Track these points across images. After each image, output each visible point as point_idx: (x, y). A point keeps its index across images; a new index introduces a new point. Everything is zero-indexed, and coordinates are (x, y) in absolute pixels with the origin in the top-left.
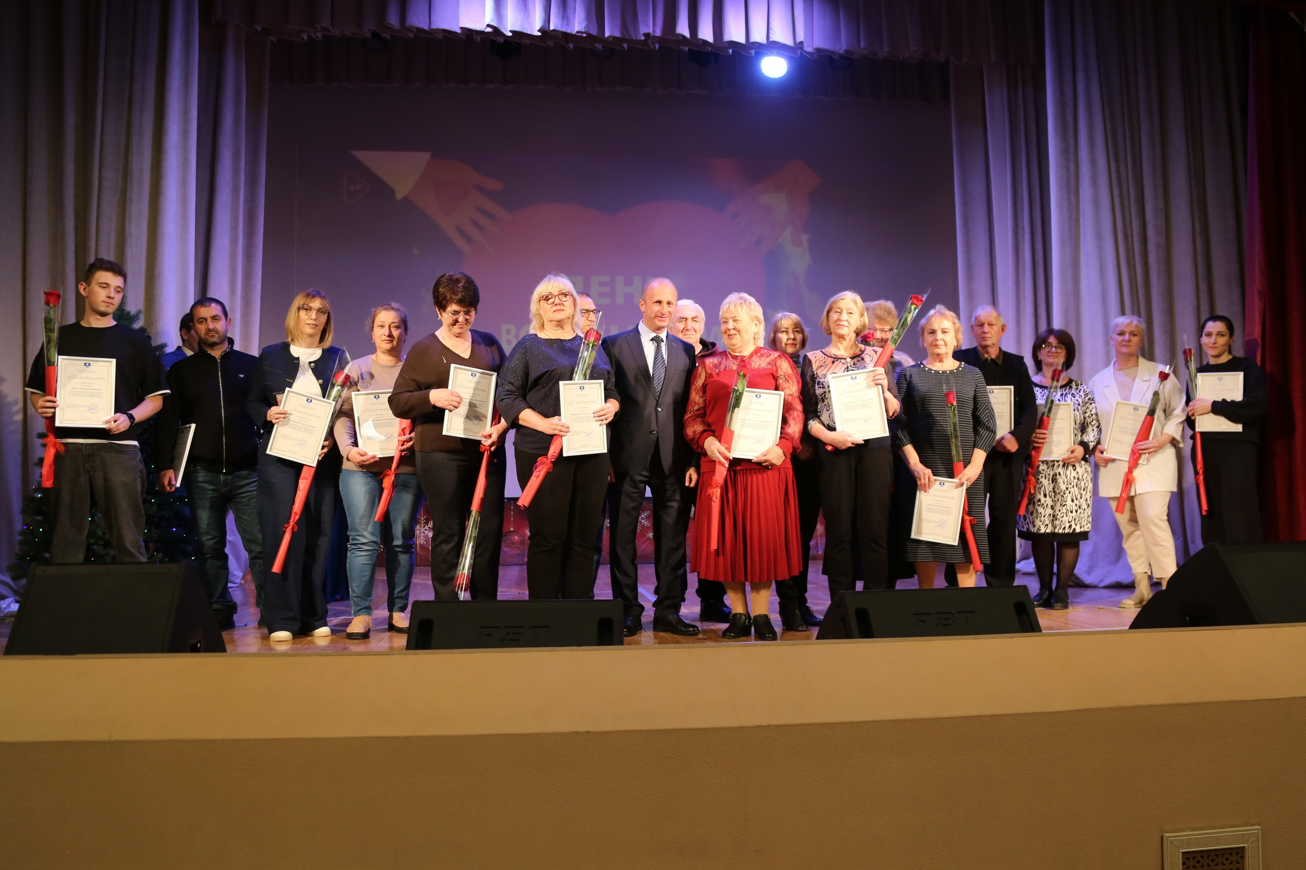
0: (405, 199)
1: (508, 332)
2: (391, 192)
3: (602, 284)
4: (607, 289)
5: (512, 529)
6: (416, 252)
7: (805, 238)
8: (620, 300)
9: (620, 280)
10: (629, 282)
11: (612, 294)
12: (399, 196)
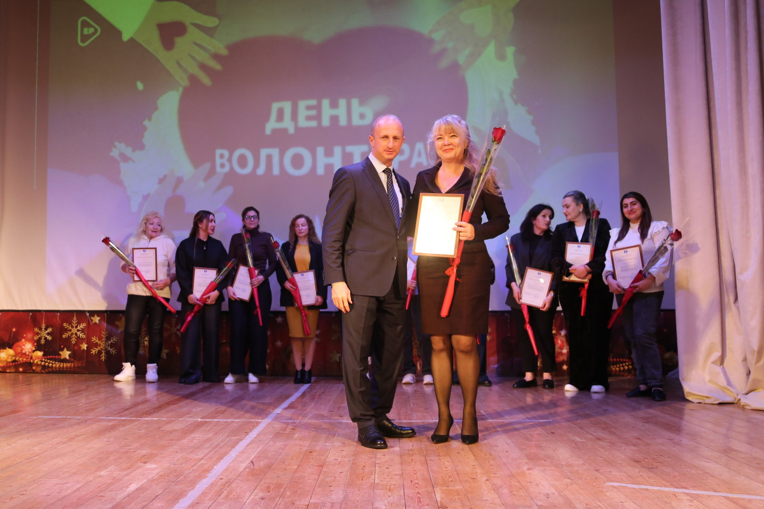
0: (132, 40)
1: (222, 156)
2: (118, 33)
3: (309, 108)
4: (313, 113)
5: (224, 341)
6: (140, 86)
7: (510, 51)
8: (326, 122)
9: (326, 103)
10: (334, 105)
11: (318, 117)
12: (126, 37)
